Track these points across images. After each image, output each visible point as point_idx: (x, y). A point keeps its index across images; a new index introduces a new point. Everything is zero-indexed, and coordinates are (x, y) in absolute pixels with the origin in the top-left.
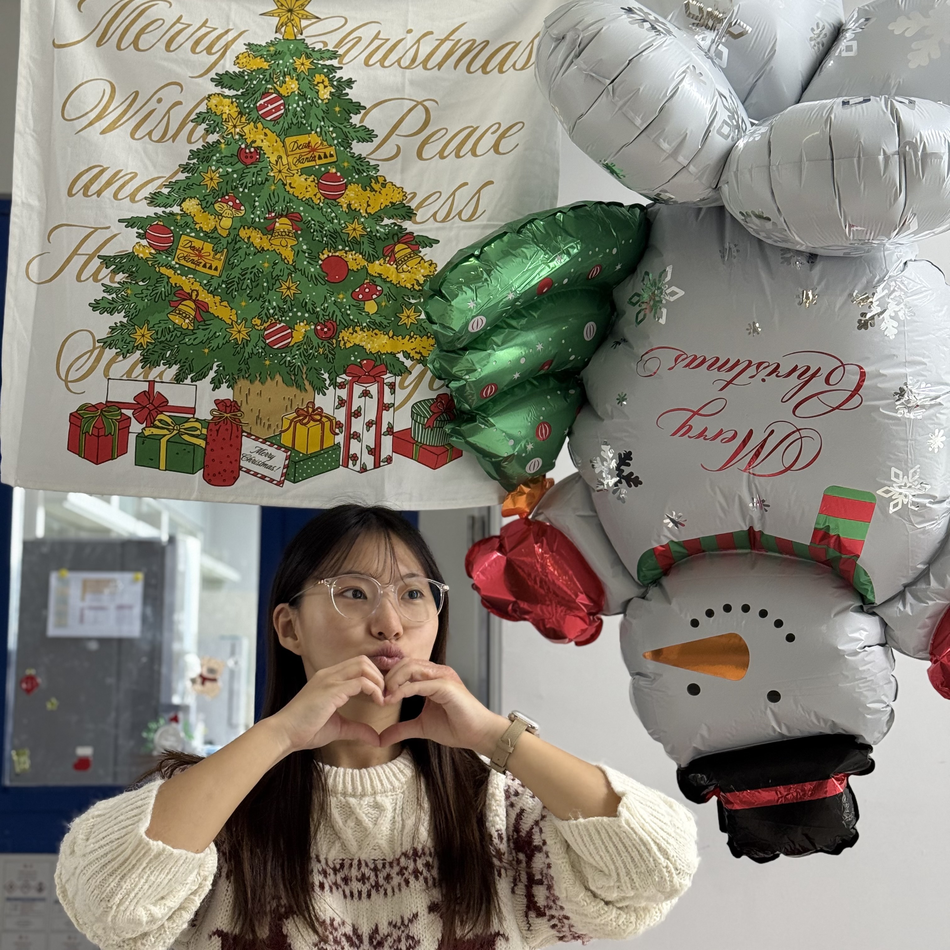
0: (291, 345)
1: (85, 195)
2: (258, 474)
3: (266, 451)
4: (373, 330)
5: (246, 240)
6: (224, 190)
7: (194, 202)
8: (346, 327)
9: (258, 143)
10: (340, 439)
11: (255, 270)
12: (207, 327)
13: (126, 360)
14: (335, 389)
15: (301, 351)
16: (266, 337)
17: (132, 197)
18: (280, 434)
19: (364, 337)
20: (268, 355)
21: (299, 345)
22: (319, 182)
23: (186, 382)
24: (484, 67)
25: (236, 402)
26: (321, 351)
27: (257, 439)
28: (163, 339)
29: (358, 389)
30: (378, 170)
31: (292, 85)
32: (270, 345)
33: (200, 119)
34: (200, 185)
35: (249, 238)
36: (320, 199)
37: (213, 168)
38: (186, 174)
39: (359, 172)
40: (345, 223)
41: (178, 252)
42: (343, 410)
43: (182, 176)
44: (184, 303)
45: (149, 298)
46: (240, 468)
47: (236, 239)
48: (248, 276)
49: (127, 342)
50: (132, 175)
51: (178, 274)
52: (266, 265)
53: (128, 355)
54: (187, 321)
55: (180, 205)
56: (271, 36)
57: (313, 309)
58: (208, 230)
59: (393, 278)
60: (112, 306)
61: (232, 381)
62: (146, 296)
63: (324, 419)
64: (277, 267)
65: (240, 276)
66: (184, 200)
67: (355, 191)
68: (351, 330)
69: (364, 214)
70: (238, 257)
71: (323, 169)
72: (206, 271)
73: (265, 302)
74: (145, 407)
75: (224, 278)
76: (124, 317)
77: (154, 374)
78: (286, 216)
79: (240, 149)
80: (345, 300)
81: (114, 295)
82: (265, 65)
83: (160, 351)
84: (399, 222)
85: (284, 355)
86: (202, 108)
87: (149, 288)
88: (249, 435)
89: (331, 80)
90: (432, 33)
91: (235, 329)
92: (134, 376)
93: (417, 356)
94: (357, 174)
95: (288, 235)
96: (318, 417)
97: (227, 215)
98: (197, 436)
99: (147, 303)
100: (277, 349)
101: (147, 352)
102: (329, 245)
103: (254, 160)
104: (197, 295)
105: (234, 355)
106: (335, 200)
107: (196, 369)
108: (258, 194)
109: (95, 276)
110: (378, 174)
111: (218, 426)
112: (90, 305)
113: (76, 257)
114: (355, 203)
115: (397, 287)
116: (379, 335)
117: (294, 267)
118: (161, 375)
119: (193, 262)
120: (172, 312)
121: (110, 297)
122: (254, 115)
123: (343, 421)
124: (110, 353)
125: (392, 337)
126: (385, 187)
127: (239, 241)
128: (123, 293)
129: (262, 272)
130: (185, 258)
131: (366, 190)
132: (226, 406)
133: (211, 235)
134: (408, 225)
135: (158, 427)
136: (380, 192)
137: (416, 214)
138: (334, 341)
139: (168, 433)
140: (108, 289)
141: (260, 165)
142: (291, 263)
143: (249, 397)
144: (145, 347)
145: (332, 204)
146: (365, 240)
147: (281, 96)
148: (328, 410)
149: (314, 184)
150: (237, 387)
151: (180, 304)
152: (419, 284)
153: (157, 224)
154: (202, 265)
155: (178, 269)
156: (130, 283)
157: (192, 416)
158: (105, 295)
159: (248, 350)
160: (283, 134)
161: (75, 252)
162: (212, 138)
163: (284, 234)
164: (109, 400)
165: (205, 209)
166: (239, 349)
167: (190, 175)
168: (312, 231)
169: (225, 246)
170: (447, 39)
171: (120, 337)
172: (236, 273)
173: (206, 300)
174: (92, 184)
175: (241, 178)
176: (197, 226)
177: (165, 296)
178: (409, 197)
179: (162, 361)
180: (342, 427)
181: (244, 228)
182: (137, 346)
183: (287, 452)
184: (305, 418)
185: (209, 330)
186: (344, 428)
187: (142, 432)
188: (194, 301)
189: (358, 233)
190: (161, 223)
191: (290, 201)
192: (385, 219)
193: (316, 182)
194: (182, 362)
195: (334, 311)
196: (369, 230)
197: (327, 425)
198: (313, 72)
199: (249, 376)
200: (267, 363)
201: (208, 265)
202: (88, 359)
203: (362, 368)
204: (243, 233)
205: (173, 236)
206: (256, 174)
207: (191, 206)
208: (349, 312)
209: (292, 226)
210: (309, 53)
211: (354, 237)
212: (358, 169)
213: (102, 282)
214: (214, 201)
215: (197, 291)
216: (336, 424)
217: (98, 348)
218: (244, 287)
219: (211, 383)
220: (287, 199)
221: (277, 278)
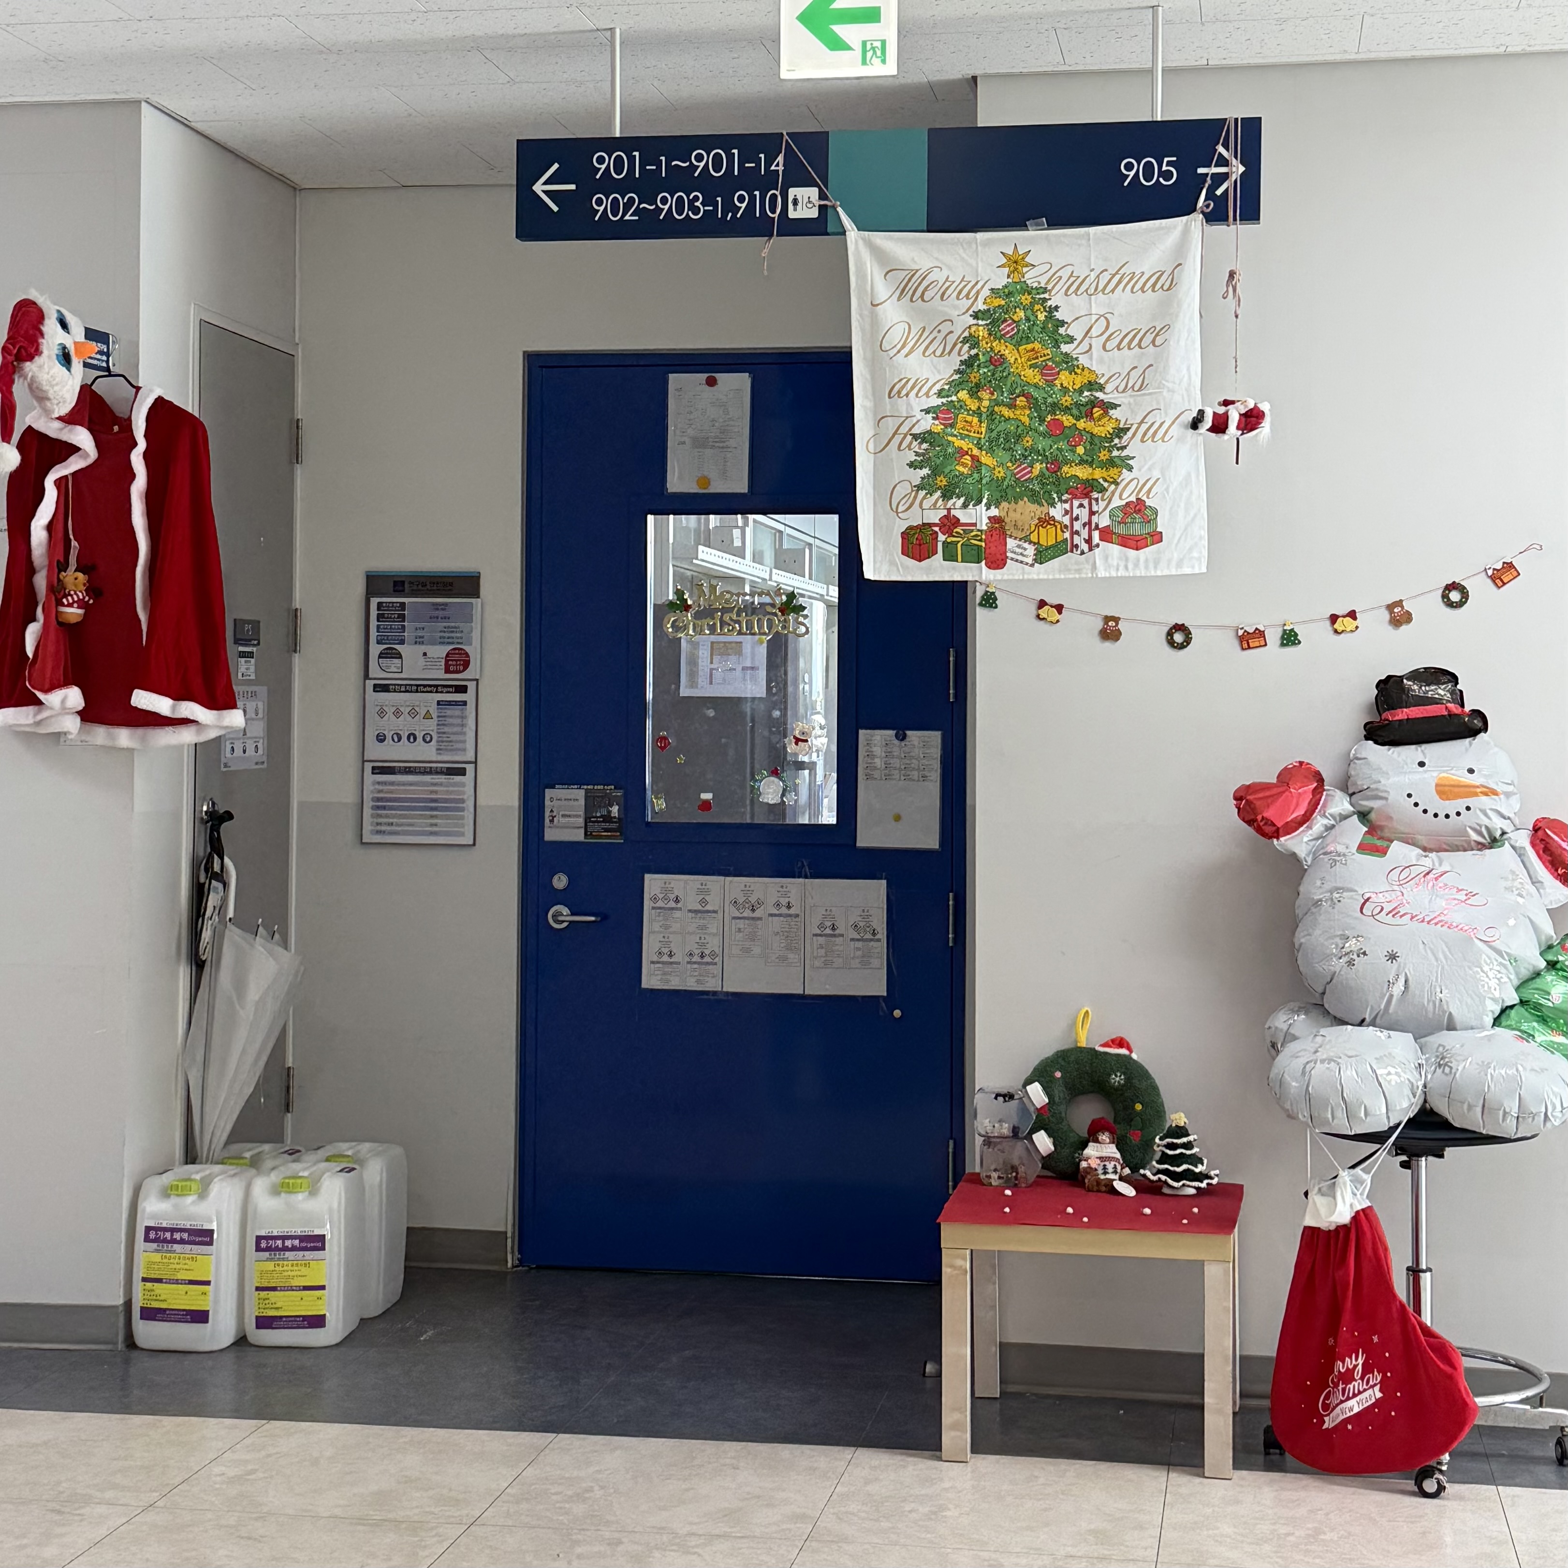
0: (1031, 477)
1: (900, 397)
2: (1018, 560)
3: (1022, 546)
4: (1083, 464)
5: (999, 413)
6: (983, 383)
7: (965, 392)
8: (1065, 464)
9: (1002, 352)
10: (1067, 535)
11: (1006, 432)
12: (980, 471)
13: (932, 497)
14: (1061, 504)
15: (1038, 481)
16: (1015, 475)
17: (927, 395)
18: (1030, 534)
19: (1077, 469)
20: (1018, 485)
21: (1036, 477)
22: (1041, 372)
23: (970, 507)
24: (1142, 289)
25: (1001, 517)
26: (1051, 480)
27: (1016, 538)
28: (953, 482)
30: (1079, 361)
31: (1022, 314)
32: (1018, 479)
33: (965, 341)
34: (968, 382)
35: (1001, 411)
36: (1043, 382)
37: (975, 370)
38: (959, 376)
39: (1067, 363)
40: (1060, 396)
41: (958, 425)
42: (1068, 517)
43: (956, 377)
44: (964, 457)
45: (942, 457)
46: (1007, 557)
47: (992, 413)
48: (1001, 436)
49: (932, 485)
50: (926, 380)
51: (959, 440)
52: (1012, 428)
53: (933, 494)
54: (967, 469)
55: (956, 395)
56: (1005, 281)
57: (1044, 454)
58: (975, 409)
59: (1093, 430)
60: (921, 464)
61: (997, 504)
62: (940, 456)
63: (1056, 524)
64: (1019, 430)
65: (997, 437)
66: (958, 391)
67: (1065, 375)
68: (1068, 466)
69: (1071, 390)
70: (994, 425)
71: (1043, 364)
72: (976, 435)
73: (1013, 451)
74: (946, 524)
75: (987, 438)
76: (929, 470)
77: (950, 504)
78: (1023, 396)
79: (991, 357)
80: (1063, 446)
81: (922, 458)
82: (1003, 303)
83: (952, 490)
84: (1094, 393)
85: (1028, 484)
86: (966, 334)
87: (942, 451)
88: (1011, 536)
89: (1044, 308)
90: (1106, 270)
91: (996, 471)
92: (938, 506)
93: (1111, 480)
94: (1065, 364)
95: (1025, 408)
96: (1052, 522)
97: (985, 399)
98: (979, 540)
99: (941, 461)
100: (1023, 481)
101: (944, 491)
102: (1051, 412)
103: (1000, 363)
104: (972, 452)
105: (997, 487)
106: (1052, 382)
107: (975, 499)
108: (1004, 384)
109: (909, 447)
110: (1079, 363)
111: (992, 533)
112: (908, 464)
113: (897, 435)
114: (1065, 383)
115: (1096, 436)
116: (1087, 467)
117: (1030, 427)
118: (954, 504)
119: (967, 430)
120: (957, 464)
121: (919, 459)
122: (998, 335)
123: (1068, 523)
124: (922, 493)
125: (1095, 469)
126: (1083, 371)
127: (994, 414)
128: (927, 456)
129: (1010, 433)
130: (962, 429)
131: (1072, 374)
132: (995, 520)
133: (977, 412)
134: (1100, 395)
135: (955, 537)
136: (1081, 375)
137: (1105, 388)
138: (1059, 473)
139: (962, 539)
140: (917, 454)
141: (1004, 365)
142: (1028, 425)
143: (1009, 513)
144: (943, 488)
145: (1051, 385)
146: (1073, 407)
147: (1014, 321)
148: (1058, 517)
149: (1038, 373)
150: (1001, 507)
151: (962, 458)
153: (943, 409)
154: (973, 432)
155: (959, 436)
156: (931, 449)
157: (975, 528)
158: (917, 458)
159: (1006, 483)
160: (1018, 345)
161: (895, 432)
162: (973, 352)
163: (1022, 407)
164: (924, 522)
165: (972, 396)
166: (1000, 483)
167: (961, 376)
168: (1039, 404)
169: (986, 418)
170: (1117, 273)
171: (927, 483)
172: (994, 434)
173: (977, 454)
174: (902, 389)
175: (993, 375)
176: (968, 408)
177: (953, 454)
178: (1100, 376)
179: (954, 496)
180: (1068, 528)
181: (997, 406)
182: (938, 488)
183: (1035, 546)
184: (1044, 523)
185: (981, 473)
187: (946, 540)
188: (970, 456)
189: (1068, 402)
190: (946, 408)
191: (1025, 386)
192: (1085, 392)
194: (966, 495)
195: (1057, 454)
196: (1075, 400)
197: (1059, 527)
198: (1032, 304)
199: (1007, 499)
200: (1018, 490)
201: (976, 432)
202: (909, 497)
203: (1077, 489)
204: (996, 409)
205: (954, 416)
206: (1002, 371)
207: (963, 395)
208: (1066, 454)
209: (1027, 401)
210: (1028, 290)
211: (1066, 405)
212: (1066, 361)
213: (914, 450)
214: (977, 391)
215: (971, 449)
216: (1064, 526)
217: (915, 490)
218: (1000, 443)
219: (985, 506)
220: (1022, 385)
221: (1019, 436)
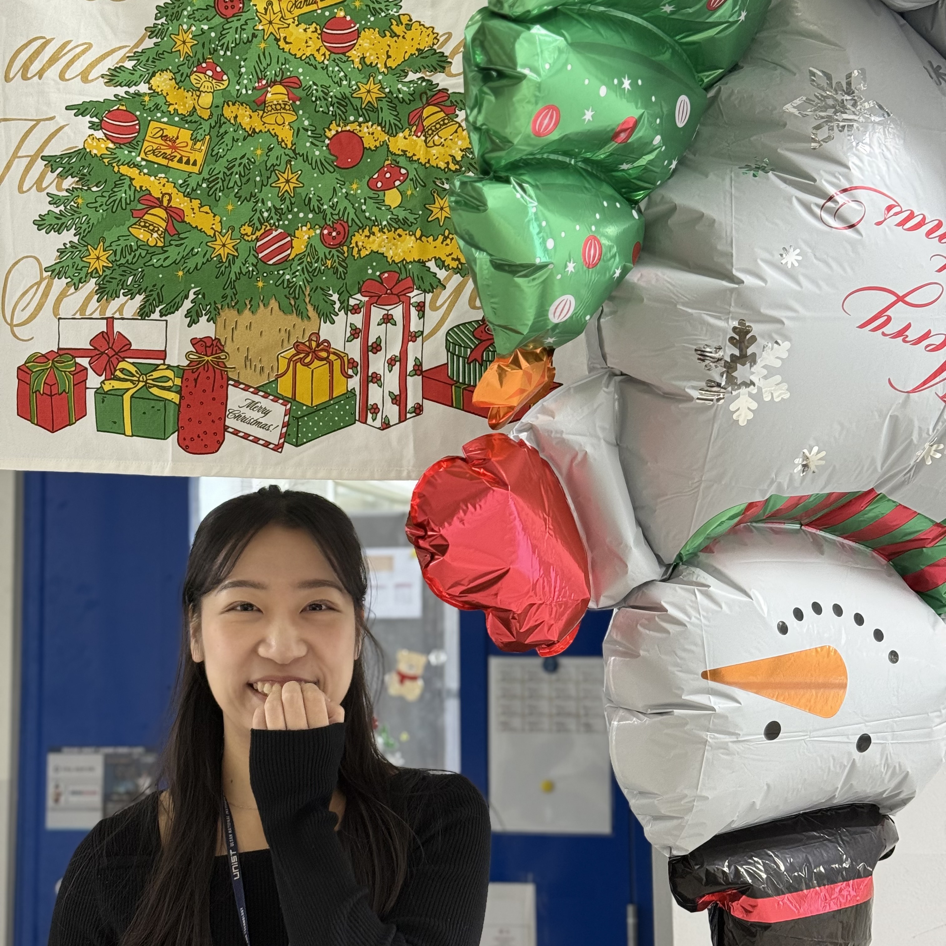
0: (290, 258)
1: (25, 77)
2: (250, 435)
3: (259, 405)
4: (396, 230)
5: (232, 121)
6: (200, 56)
7: (167, 75)
8: (360, 228)
10: (354, 383)
11: (245, 161)
12: (182, 242)
13: (78, 292)
14: (347, 314)
15: (303, 265)
16: (258, 250)
17: (84, 76)
18: (277, 379)
19: (384, 240)
20: (260, 274)
21: (301, 258)
22: (322, 31)
23: (153, 316)
25: (219, 340)
26: (329, 263)
27: (246, 388)
28: (123, 261)
29: (377, 313)
30: (401, 7)
32: (263, 262)
34: (172, 52)
35: (236, 117)
36: (324, 54)
37: (185, 27)
38: (155, 40)
39: (375, 12)
40: (357, 83)
41: (146, 144)
42: (357, 342)
43: (149, 43)
44: (152, 211)
45: (105, 207)
46: (226, 428)
47: (220, 121)
48: (235, 170)
49: (79, 268)
50: (85, 46)
51: (145, 174)
52: (259, 152)
53: (81, 285)
54: (155, 235)
55: (149, 83)
57: (318, 207)
58: (185, 113)
59: (421, 155)
60: (60, 222)
61: (214, 313)
62: (100, 206)
63: (332, 357)
64: (273, 154)
65: (226, 171)
66: (154, 74)
67: (370, 39)
68: (366, 232)
69: (383, 69)
70: (223, 146)
71: (327, 14)
72: (183, 167)
73: (257, 202)
74: (102, 353)
75: (205, 175)
76: (75, 235)
77: (112, 308)
78: (281, 83)
80: (359, 191)
81: (62, 208)
83: (119, 278)
84: (427, 75)
85: (281, 272)
87: (104, 194)
88: (237, 383)
91: (219, 242)
92: (88, 312)
93: (454, 264)
94: (374, 15)
95: (284, 109)
96: (324, 354)
97: (206, 89)
98: (168, 389)
99: (102, 215)
100: (274, 264)
101: (103, 280)
102: (338, 117)
103: (236, 10)
104: (169, 201)
105: (216, 278)
106: (344, 54)
107: (167, 300)
108: (244, 57)
109: (39, 184)
110: (401, 12)
111: (197, 374)
112: (34, 222)
113: (16, 160)
114: (371, 55)
115: (426, 167)
116: (404, 236)
117: (294, 151)
119: (164, 156)
120: (135, 224)
121: (57, 210)
123: (357, 359)
124: (60, 284)
125: (420, 238)
126: (410, 29)
127: (224, 123)
128: (72, 203)
129: (254, 163)
130: (154, 153)
131: (385, 36)
132: (206, 347)
133: (189, 119)
134: (440, 79)
135: (120, 379)
136: (403, 37)
137: (451, 63)
138: (345, 248)
139: (133, 386)
140: (54, 200)
141: (245, 16)
142: (289, 146)
143: (235, 332)
144: (101, 273)
145: (340, 60)
146: (384, 104)
148: (338, 344)
149: (316, 35)
150: (220, 320)
151: (146, 213)
152: (456, 162)
153: (118, 109)
154: (176, 159)
155: (145, 167)
156: (81, 189)
157: (162, 362)
158: (52, 207)
159: (235, 269)
161: (15, 155)
163: (278, 107)
164: (61, 346)
165: (180, 84)
166: (223, 268)
167: (159, 40)
168: (314, 99)
169: (207, 131)
171: (70, 262)
172: (220, 167)
173: (182, 206)
174: (32, 64)
175: (221, 36)
176: (171, 109)
177: (126, 204)
178: (441, 40)
179: (122, 291)
180: (356, 367)
181: (229, 106)
182: (92, 272)
183: (286, 406)
184: (307, 355)
185: (184, 246)
186: (359, 368)
187: (101, 387)
188: (166, 209)
189: (374, 96)
190: (124, 108)
191: (286, 61)
192: (410, 73)
193: (319, 31)
194: (148, 290)
195: (346, 208)
196: (387, 90)
197: (337, 365)
199: (236, 304)
200: (260, 284)
201: (185, 159)
202: (35, 293)
203: (382, 283)
205: (139, 124)
206: (239, 29)
207: (162, 81)
208: (364, 207)
209: (288, 95)
211: (369, 102)
212: (374, 8)
213: (47, 191)
214: (189, 71)
215: (170, 195)
216: (349, 362)
217: (45, 278)
218: (231, 185)
219: (186, 316)
220: (282, 60)
221: (273, 169)
